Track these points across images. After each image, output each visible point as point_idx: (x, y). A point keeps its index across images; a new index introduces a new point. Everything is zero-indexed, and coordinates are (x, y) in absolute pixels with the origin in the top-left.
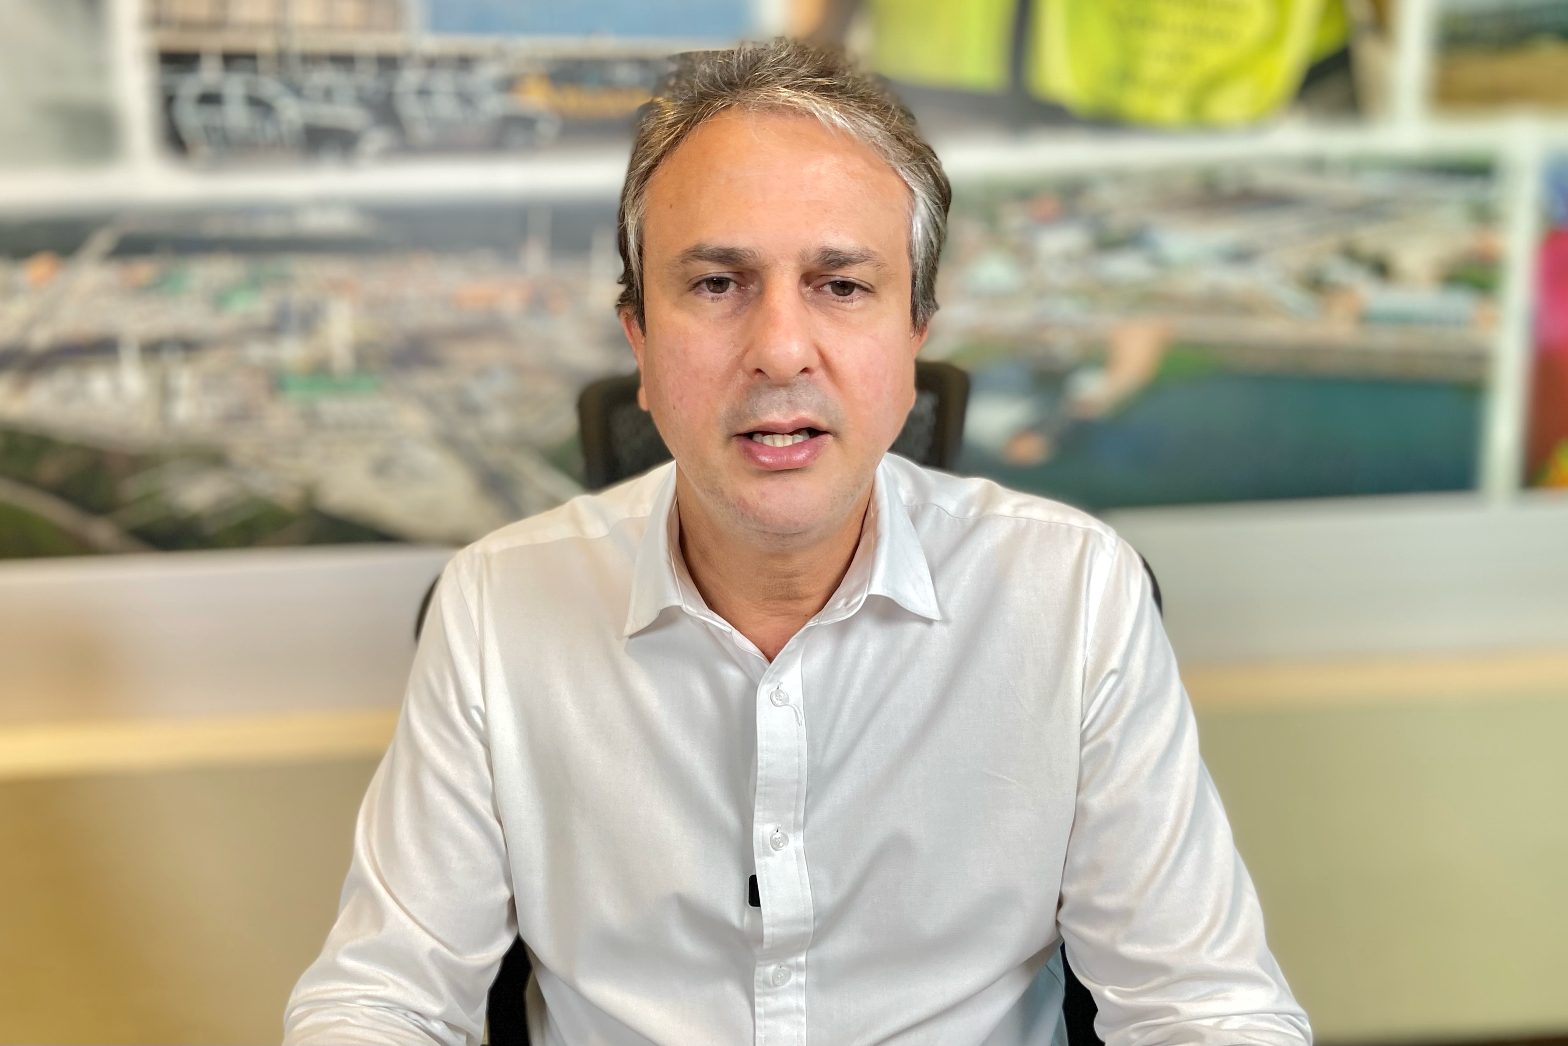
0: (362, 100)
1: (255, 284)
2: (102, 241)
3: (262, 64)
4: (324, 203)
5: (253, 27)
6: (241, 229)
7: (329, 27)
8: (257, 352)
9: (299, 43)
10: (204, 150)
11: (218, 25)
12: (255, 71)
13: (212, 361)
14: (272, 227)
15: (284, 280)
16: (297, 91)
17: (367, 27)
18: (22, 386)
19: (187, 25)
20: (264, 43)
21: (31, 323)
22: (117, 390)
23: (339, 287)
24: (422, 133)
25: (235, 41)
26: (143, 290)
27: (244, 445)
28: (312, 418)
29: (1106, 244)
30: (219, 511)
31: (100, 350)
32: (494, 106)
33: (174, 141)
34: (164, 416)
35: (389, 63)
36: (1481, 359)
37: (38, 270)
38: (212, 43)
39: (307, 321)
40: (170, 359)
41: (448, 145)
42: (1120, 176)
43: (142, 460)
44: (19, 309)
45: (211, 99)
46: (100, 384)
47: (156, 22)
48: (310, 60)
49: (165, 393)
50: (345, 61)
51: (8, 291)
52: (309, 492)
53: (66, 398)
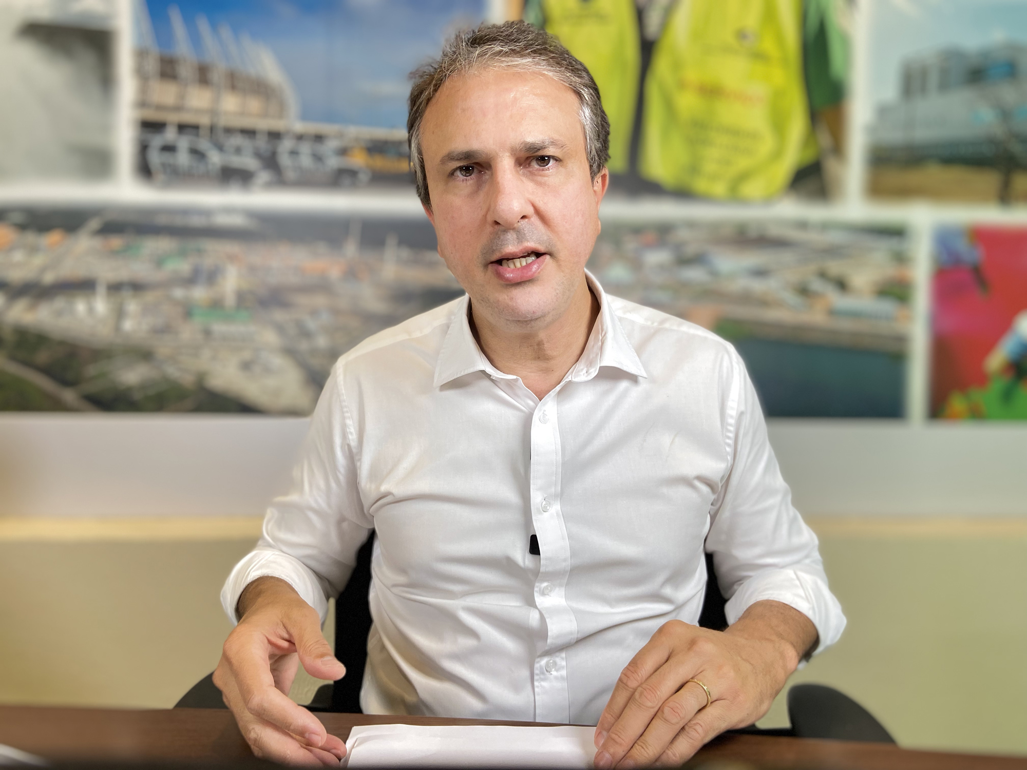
0: (258, 155)
1: (182, 254)
2: (94, 224)
3: (201, 132)
4: (229, 210)
5: (198, 111)
6: (179, 221)
7: (242, 114)
8: (179, 293)
9: (223, 122)
10: (161, 178)
11: (178, 108)
12: (197, 135)
13: (150, 297)
14: (196, 221)
15: (200, 252)
16: (220, 148)
17: (265, 115)
18: (32, 307)
19: (160, 108)
20: (204, 120)
21: (44, 269)
22: (91, 310)
23: (232, 258)
24: (290, 175)
25: (187, 118)
26: (114, 253)
27: (163, 348)
28: (207, 333)
29: (684, 261)
30: (143, 386)
31: (85, 286)
32: (333, 162)
33: (145, 170)
34: (117, 328)
35: (275, 136)
36: (902, 340)
37: (54, 238)
38: (173, 118)
39: (212, 277)
40: (126, 294)
41: (305, 182)
42: (691, 224)
43: (100, 354)
44: (38, 261)
45: (169, 149)
46: (81, 306)
47: (142, 103)
48: (229, 131)
49: (120, 314)
50: (250, 133)
51: (33, 250)
52: (201, 378)
53: (59, 314)
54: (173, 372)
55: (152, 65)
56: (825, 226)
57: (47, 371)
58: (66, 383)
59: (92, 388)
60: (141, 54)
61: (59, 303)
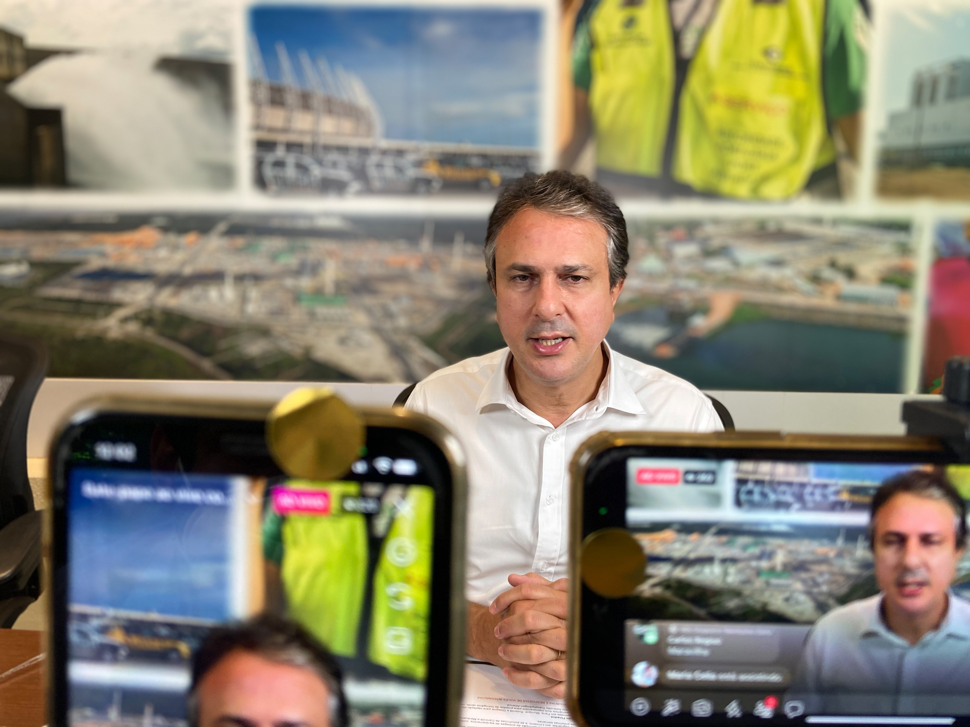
0: (350, 168)
1: (292, 250)
2: (222, 227)
3: (305, 150)
4: (327, 214)
5: (302, 132)
6: (288, 224)
7: (338, 134)
8: (289, 282)
9: (323, 140)
10: (274, 188)
11: (285, 130)
12: (302, 152)
13: (267, 286)
14: (302, 224)
15: (305, 249)
16: (320, 163)
17: (355, 134)
18: (175, 294)
19: (271, 130)
20: (307, 140)
21: (184, 263)
22: (221, 296)
23: (331, 254)
24: (377, 184)
25: (293, 138)
26: (238, 251)
27: (278, 326)
28: (312, 315)
29: (709, 253)
30: (264, 357)
31: (215, 277)
32: (412, 173)
33: (261, 182)
34: (242, 310)
35: (364, 152)
36: (902, 320)
37: (190, 238)
38: (282, 138)
39: (315, 269)
40: (248, 283)
41: (389, 190)
42: (716, 221)
43: (230, 331)
44: (179, 256)
45: (279, 164)
46: (213, 293)
47: (257, 127)
48: (327, 148)
49: (244, 299)
50: (343, 150)
51: (175, 248)
52: (308, 350)
53: (197, 299)
54: (285, 345)
55: (264, 94)
56: (836, 222)
57: (189, 344)
58: (205, 353)
59: (225, 358)
60: (255, 84)
61: (197, 290)
